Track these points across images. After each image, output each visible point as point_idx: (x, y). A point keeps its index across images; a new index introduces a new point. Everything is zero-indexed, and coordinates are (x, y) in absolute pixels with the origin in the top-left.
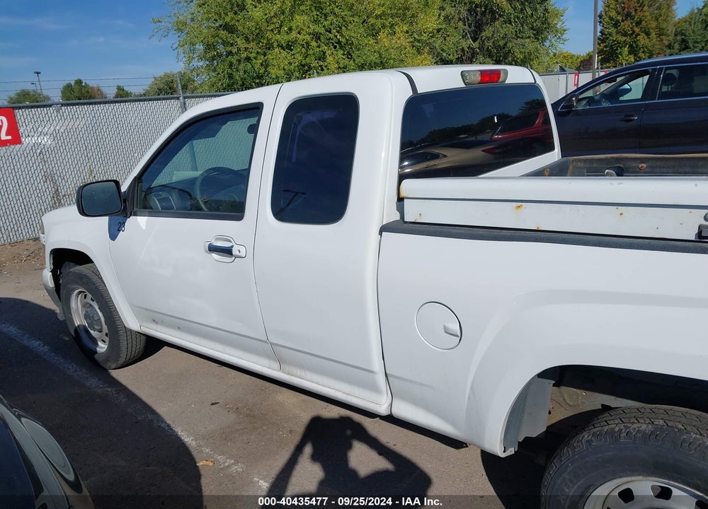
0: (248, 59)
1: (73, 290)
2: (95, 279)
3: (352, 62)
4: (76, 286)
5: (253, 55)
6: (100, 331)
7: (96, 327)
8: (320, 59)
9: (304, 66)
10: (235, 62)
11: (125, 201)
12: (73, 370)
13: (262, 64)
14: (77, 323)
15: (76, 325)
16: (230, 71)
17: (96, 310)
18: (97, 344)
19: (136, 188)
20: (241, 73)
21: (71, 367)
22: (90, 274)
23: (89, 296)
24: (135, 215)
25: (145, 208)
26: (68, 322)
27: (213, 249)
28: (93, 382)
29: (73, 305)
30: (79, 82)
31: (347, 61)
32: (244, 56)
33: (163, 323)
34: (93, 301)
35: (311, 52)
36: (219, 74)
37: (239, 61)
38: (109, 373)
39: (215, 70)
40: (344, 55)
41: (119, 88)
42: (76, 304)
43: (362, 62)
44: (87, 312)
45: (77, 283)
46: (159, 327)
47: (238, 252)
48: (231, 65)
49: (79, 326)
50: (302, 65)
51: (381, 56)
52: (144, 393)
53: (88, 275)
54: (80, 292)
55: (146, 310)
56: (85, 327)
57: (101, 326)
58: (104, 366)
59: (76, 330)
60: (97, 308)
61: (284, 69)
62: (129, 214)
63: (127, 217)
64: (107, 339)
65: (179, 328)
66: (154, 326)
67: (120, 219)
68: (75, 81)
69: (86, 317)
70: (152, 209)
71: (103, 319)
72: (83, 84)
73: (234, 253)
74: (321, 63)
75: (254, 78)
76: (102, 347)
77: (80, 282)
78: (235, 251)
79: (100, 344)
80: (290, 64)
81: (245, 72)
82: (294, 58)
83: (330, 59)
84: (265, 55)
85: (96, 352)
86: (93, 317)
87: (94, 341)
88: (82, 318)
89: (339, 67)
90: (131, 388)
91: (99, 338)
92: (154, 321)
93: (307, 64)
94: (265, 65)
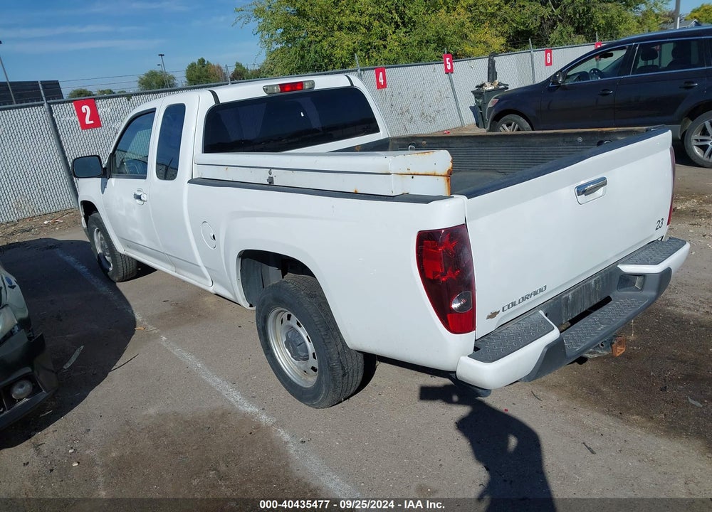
4: (95, 226)
6: (109, 256)
7: (107, 253)
8: (381, 38)
9: (367, 45)
11: (105, 169)
15: (98, 253)
18: (110, 266)
19: (112, 160)
23: (100, 232)
24: (111, 177)
26: (95, 251)
30: (202, 61)
35: (373, 31)
40: (406, 32)
41: (238, 65)
42: (96, 239)
44: (101, 243)
54: (97, 230)
56: (102, 253)
58: (113, 280)
59: (98, 256)
62: (108, 176)
66: (129, 249)
68: (199, 60)
72: (206, 63)
77: (95, 223)
78: (142, 198)
85: (108, 270)
86: (104, 246)
87: (108, 263)
88: (100, 248)
91: (110, 261)
92: (128, 246)
93: (370, 44)
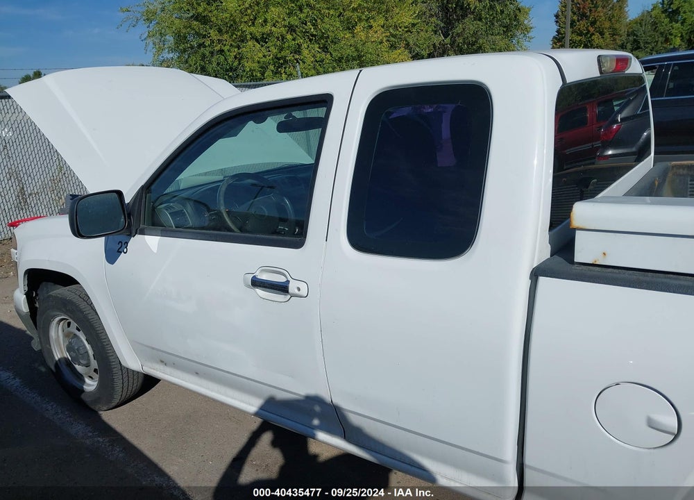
0: (221, 51)
1: (54, 317)
2: (83, 305)
3: (328, 56)
4: (58, 313)
5: (226, 48)
6: (88, 365)
7: (82, 361)
8: (295, 53)
9: (279, 59)
10: (207, 54)
11: (129, 215)
12: (53, 411)
13: (236, 57)
14: (57, 356)
15: (57, 359)
16: (203, 63)
17: (82, 341)
18: (85, 381)
19: (144, 200)
20: (214, 64)
21: (50, 408)
22: (76, 299)
23: (74, 325)
24: (142, 233)
25: (153, 225)
26: (46, 355)
27: (256, 283)
28: (78, 429)
29: (53, 333)
30: (38, 74)
31: (323, 55)
32: (217, 48)
33: (174, 365)
34: (79, 330)
35: (286, 44)
36: (191, 66)
37: (212, 53)
38: (99, 417)
39: (187, 62)
40: (319, 48)
42: (57, 332)
43: (339, 55)
44: (70, 343)
45: (60, 310)
46: (168, 369)
47: (296, 291)
48: (204, 56)
49: (59, 360)
50: (277, 58)
51: (357, 50)
52: (146, 444)
53: (74, 300)
54: (62, 320)
55: (153, 348)
56: (66, 359)
57: (89, 359)
58: (92, 407)
59: (57, 364)
60: (83, 338)
61: (259, 62)
62: (134, 232)
63: (131, 235)
64: (96, 376)
65: (197, 373)
66: (162, 367)
67: (122, 238)
69: (69, 349)
70: (163, 226)
71: (91, 353)
73: (290, 290)
74: (297, 57)
75: (227, 70)
76: (91, 385)
77: (63, 309)
78: (292, 288)
79: (87, 380)
80: (264, 56)
81: (218, 64)
82: (269, 51)
83: (305, 52)
84: (239, 47)
85: (83, 391)
86: (78, 349)
87: (80, 377)
88: (64, 349)
89: (316, 61)
90: (128, 436)
91: (86, 374)
92: (162, 362)
93: (281, 58)
94: (239, 58)
